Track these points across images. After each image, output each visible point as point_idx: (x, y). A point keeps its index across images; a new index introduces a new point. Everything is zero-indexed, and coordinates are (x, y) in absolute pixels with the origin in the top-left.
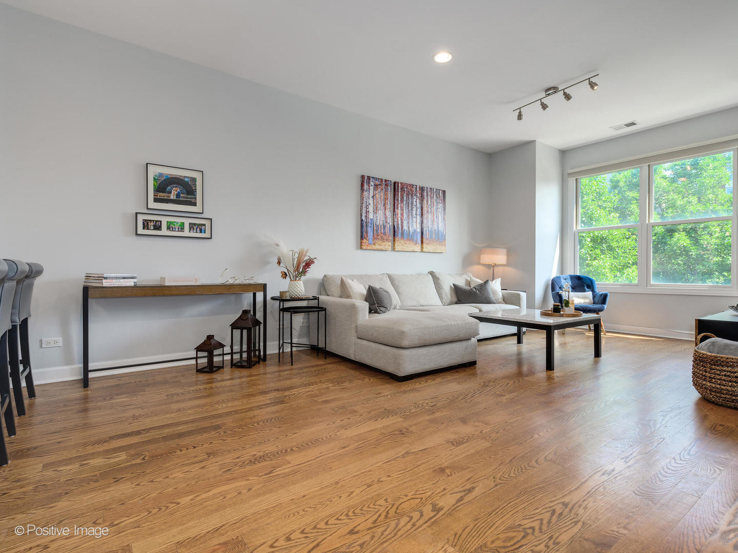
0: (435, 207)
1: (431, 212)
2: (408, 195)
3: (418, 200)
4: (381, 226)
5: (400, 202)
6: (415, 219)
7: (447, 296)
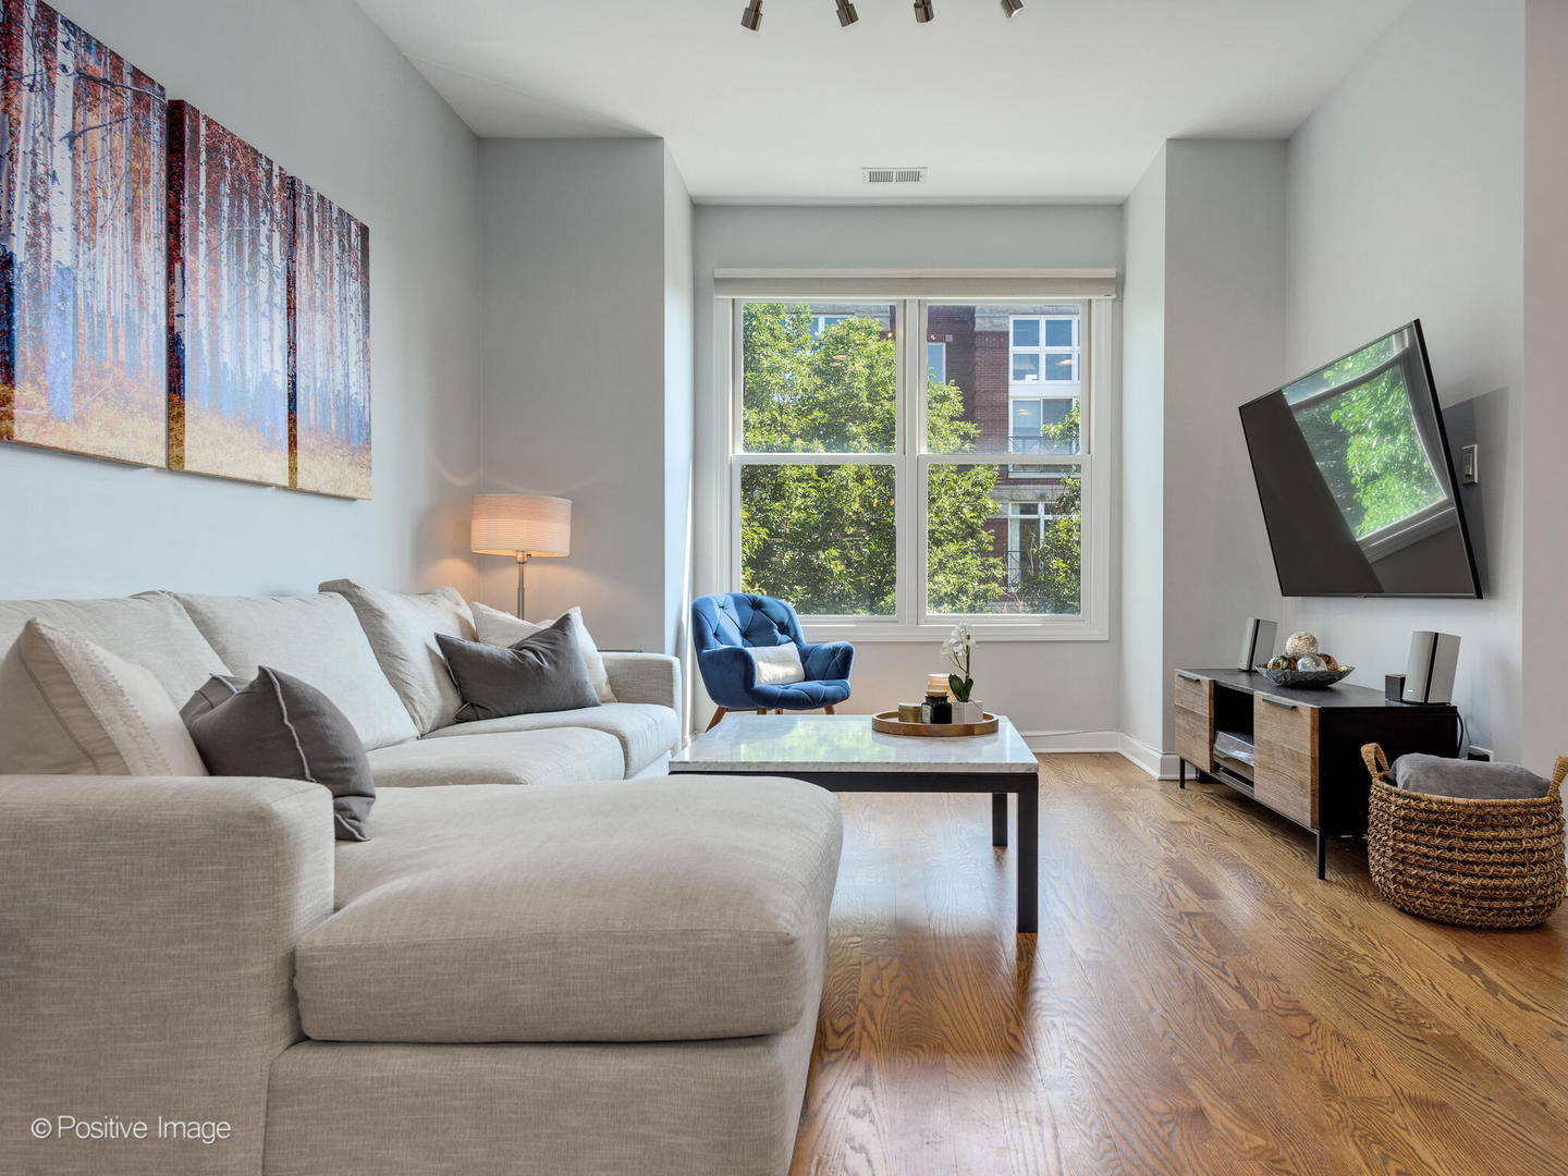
0: (336, 286)
1: (323, 308)
2: (236, 193)
3: (277, 236)
4: (115, 324)
5: (203, 218)
6: (264, 324)
7: (427, 692)
